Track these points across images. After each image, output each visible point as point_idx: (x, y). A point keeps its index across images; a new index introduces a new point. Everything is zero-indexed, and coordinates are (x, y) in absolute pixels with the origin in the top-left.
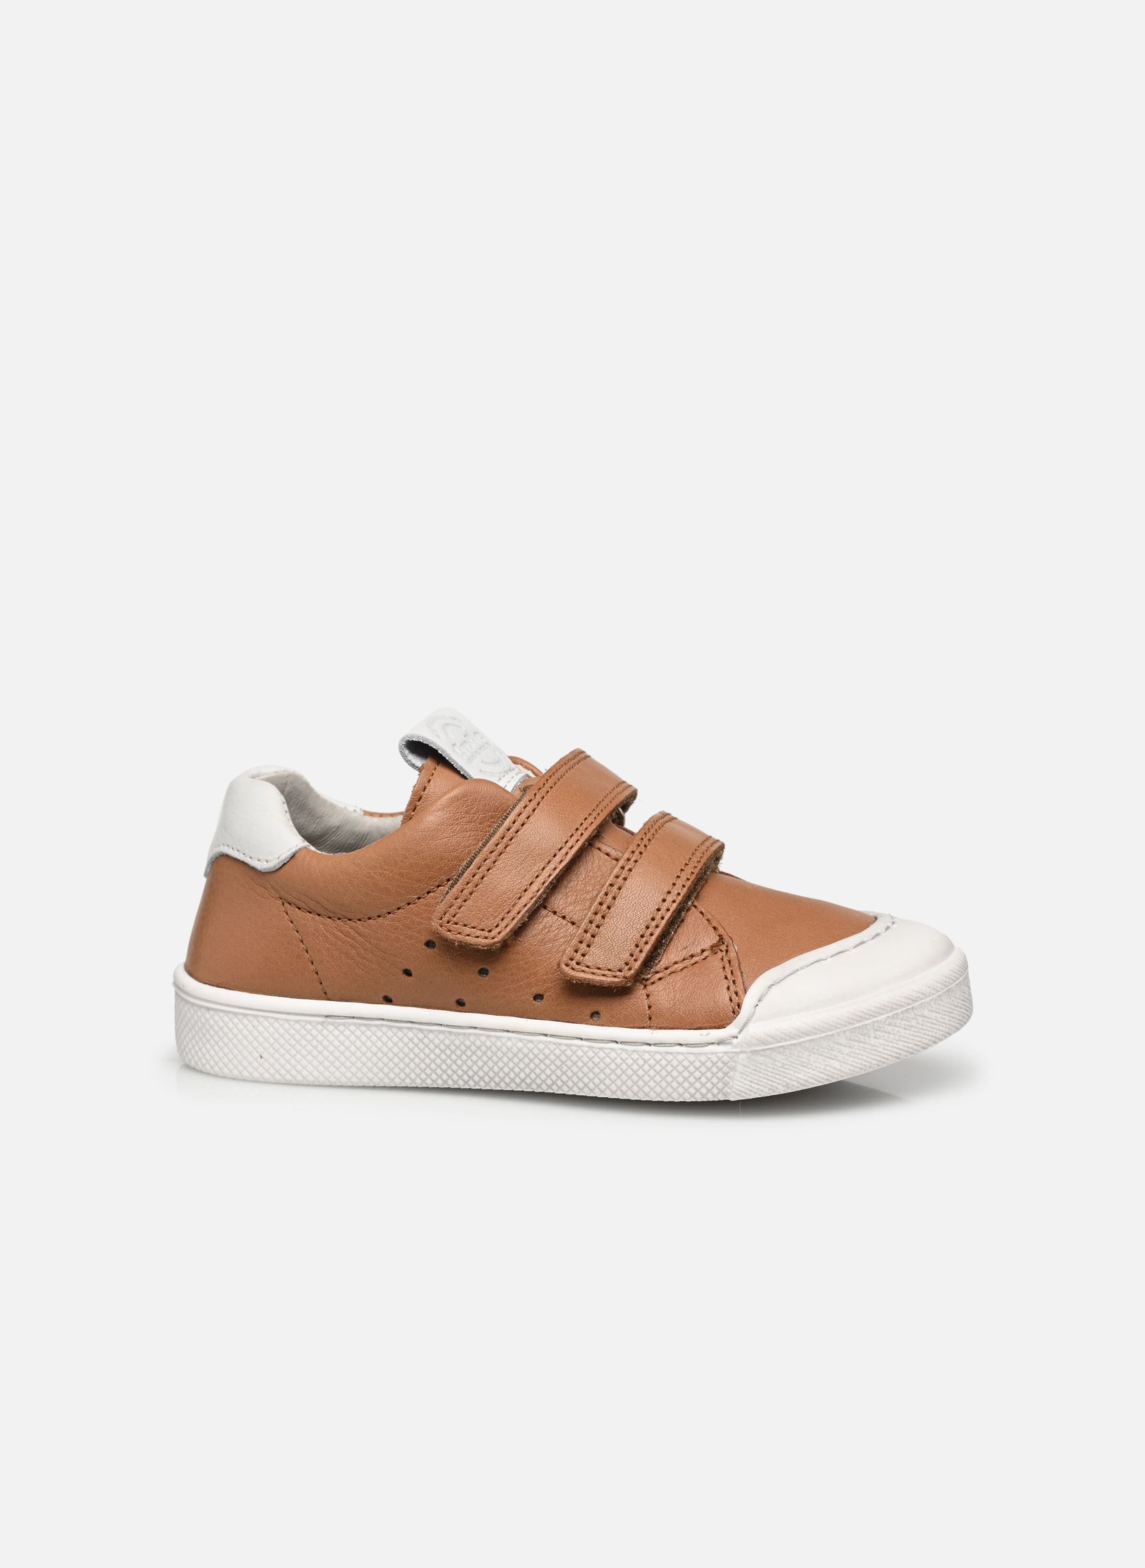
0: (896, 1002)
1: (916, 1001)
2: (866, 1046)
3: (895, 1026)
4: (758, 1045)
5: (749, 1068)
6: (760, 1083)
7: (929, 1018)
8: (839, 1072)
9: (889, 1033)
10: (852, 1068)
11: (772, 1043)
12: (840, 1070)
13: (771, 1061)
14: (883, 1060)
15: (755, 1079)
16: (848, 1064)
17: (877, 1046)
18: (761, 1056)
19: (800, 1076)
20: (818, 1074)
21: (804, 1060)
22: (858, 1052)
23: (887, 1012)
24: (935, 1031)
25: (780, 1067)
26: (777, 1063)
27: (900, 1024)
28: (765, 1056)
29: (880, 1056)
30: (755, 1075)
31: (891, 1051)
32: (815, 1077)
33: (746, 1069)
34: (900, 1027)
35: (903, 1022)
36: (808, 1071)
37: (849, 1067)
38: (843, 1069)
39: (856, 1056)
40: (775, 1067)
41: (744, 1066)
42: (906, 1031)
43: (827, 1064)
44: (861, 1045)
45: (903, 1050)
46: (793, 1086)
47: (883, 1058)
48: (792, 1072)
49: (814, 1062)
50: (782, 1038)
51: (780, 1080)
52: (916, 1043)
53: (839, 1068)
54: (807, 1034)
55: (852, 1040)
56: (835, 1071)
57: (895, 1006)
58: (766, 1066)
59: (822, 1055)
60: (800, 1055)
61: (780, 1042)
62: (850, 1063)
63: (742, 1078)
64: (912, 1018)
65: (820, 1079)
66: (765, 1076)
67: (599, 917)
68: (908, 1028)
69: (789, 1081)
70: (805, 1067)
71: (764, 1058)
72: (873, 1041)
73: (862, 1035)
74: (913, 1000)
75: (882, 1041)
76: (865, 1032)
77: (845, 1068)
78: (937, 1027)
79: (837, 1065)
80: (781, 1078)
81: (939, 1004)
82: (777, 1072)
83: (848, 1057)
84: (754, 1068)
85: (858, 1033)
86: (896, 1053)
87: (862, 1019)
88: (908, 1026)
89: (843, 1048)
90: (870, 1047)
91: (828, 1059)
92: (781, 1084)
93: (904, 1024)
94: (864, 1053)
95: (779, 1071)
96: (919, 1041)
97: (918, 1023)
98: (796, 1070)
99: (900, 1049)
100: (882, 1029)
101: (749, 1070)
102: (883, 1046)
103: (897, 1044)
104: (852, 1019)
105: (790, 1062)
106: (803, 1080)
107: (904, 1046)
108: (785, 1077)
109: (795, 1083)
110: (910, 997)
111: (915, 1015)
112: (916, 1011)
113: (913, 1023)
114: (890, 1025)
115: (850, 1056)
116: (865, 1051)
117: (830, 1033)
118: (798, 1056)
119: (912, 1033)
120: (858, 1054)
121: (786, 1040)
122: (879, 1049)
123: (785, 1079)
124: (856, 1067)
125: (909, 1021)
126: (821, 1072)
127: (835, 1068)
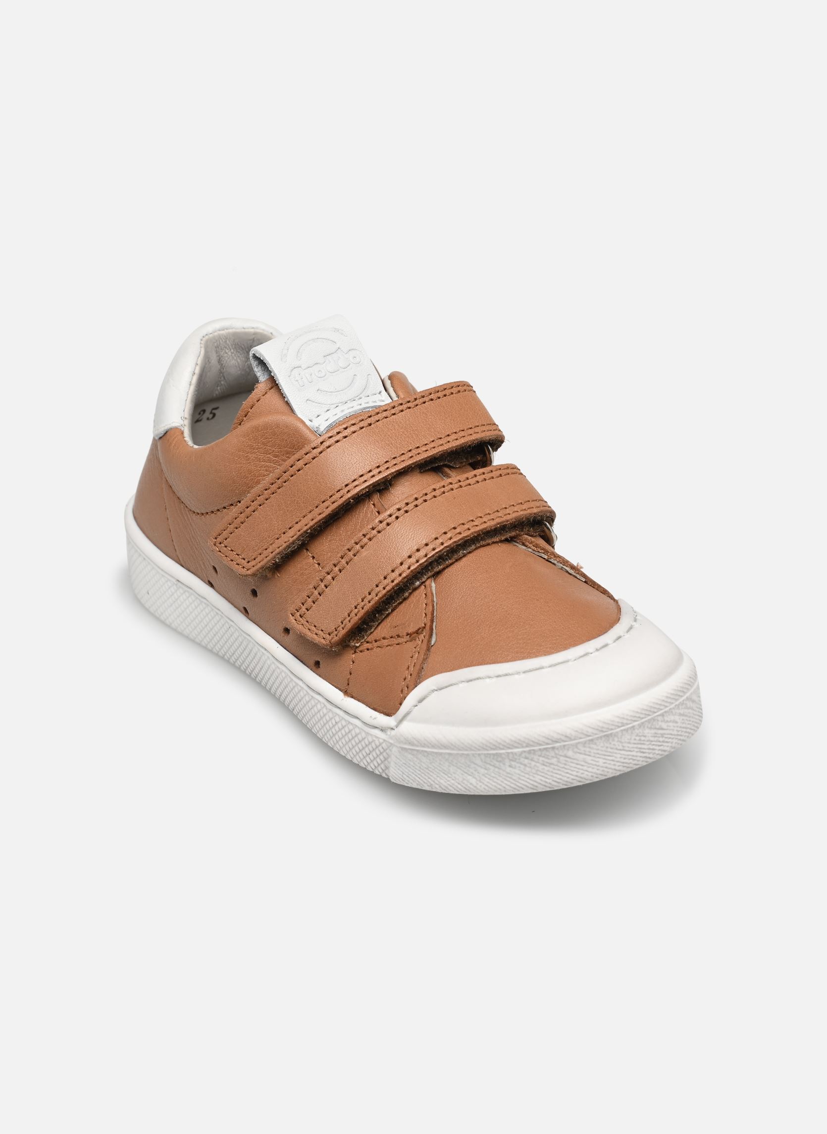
0: (533, 740)
1: (557, 742)
2: (501, 771)
3: (532, 760)
4: (405, 743)
5: (401, 761)
6: (409, 776)
7: (574, 759)
8: (475, 789)
9: (525, 765)
10: (486, 788)
11: (417, 746)
12: (475, 787)
13: (418, 761)
14: (517, 788)
15: (406, 772)
16: (483, 784)
17: (512, 775)
18: (410, 753)
19: (442, 781)
20: (456, 784)
21: (445, 769)
22: (493, 775)
23: (523, 747)
24: (582, 771)
25: (425, 768)
26: (423, 764)
27: (538, 759)
28: (413, 755)
29: (516, 785)
30: (406, 768)
31: (526, 781)
32: (454, 786)
33: (398, 760)
34: (538, 762)
35: (541, 759)
36: (449, 779)
37: (483, 786)
38: (478, 787)
39: (492, 778)
40: (421, 767)
41: (397, 757)
42: (545, 767)
43: (465, 778)
44: (497, 770)
45: (540, 784)
46: (435, 787)
47: (517, 786)
48: (435, 776)
49: (454, 773)
50: (425, 744)
51: (425, 779)
52: (555, 779)
53: (475, 784)
54: (445, 747)
55: (487, 763)
56: (471, 786)
57: (531, 743)
58: (414, 763)
59: (461, 769)
60: (442, 763)
61: (423, 747)
62: (485, 783)
63: (396, 767)
64: (553, 757)
65: (458, 790)
66: (414, 772)
67: (329, 577)
68: (548, 764)
69: (432, 783)
70: (446, 775)
71: (412, 756)
72: (509, 769)
73: (497, 761)
74: (553, 741)
75: (517, 771)
76: (499, 759)
77: (481, 786)
78: (585, 768)
79: (473, 781)
80: (427, 778)
81: (590, 748)
82: (424, 772)
83: (483, 777)
84: (404, 762)
85: (493, 759)
86: (532, 785)
87: (496, 747)
88: (547, 763)
89: (479, 769)
90: (505, 773)
91: (466, 775)
92: (427, 783)
93: (543, 761)
94: (499, 778)
95: (425, 771)
96: (558, 779)
97: (559, 762)
98: (439, 775)
99: (536, 782)
100: (517, 761)
101: (401, 763)
102: (518, 776)
103: (534, 777)
104: (486, 746)
105: (434, 767)
106: (444, 786)
107: (541, 780)
108: (429, 778)
109: (437, 786)
110: (550, 738)
111: (556, 754)
112: (557, 752)
113: (554, 761)
114: (526, 758)
115: (486, 777)
116: (500, 776)
117: (466, 752)
118: (440, 764)
119: (551, 770)
120: (494, 777)
121: (428, 747)
122: (514, 778)
123: (429, 780)
124: (491, 788)
125: (549, 759)
126: (459, 784)
127: (471, 784)
